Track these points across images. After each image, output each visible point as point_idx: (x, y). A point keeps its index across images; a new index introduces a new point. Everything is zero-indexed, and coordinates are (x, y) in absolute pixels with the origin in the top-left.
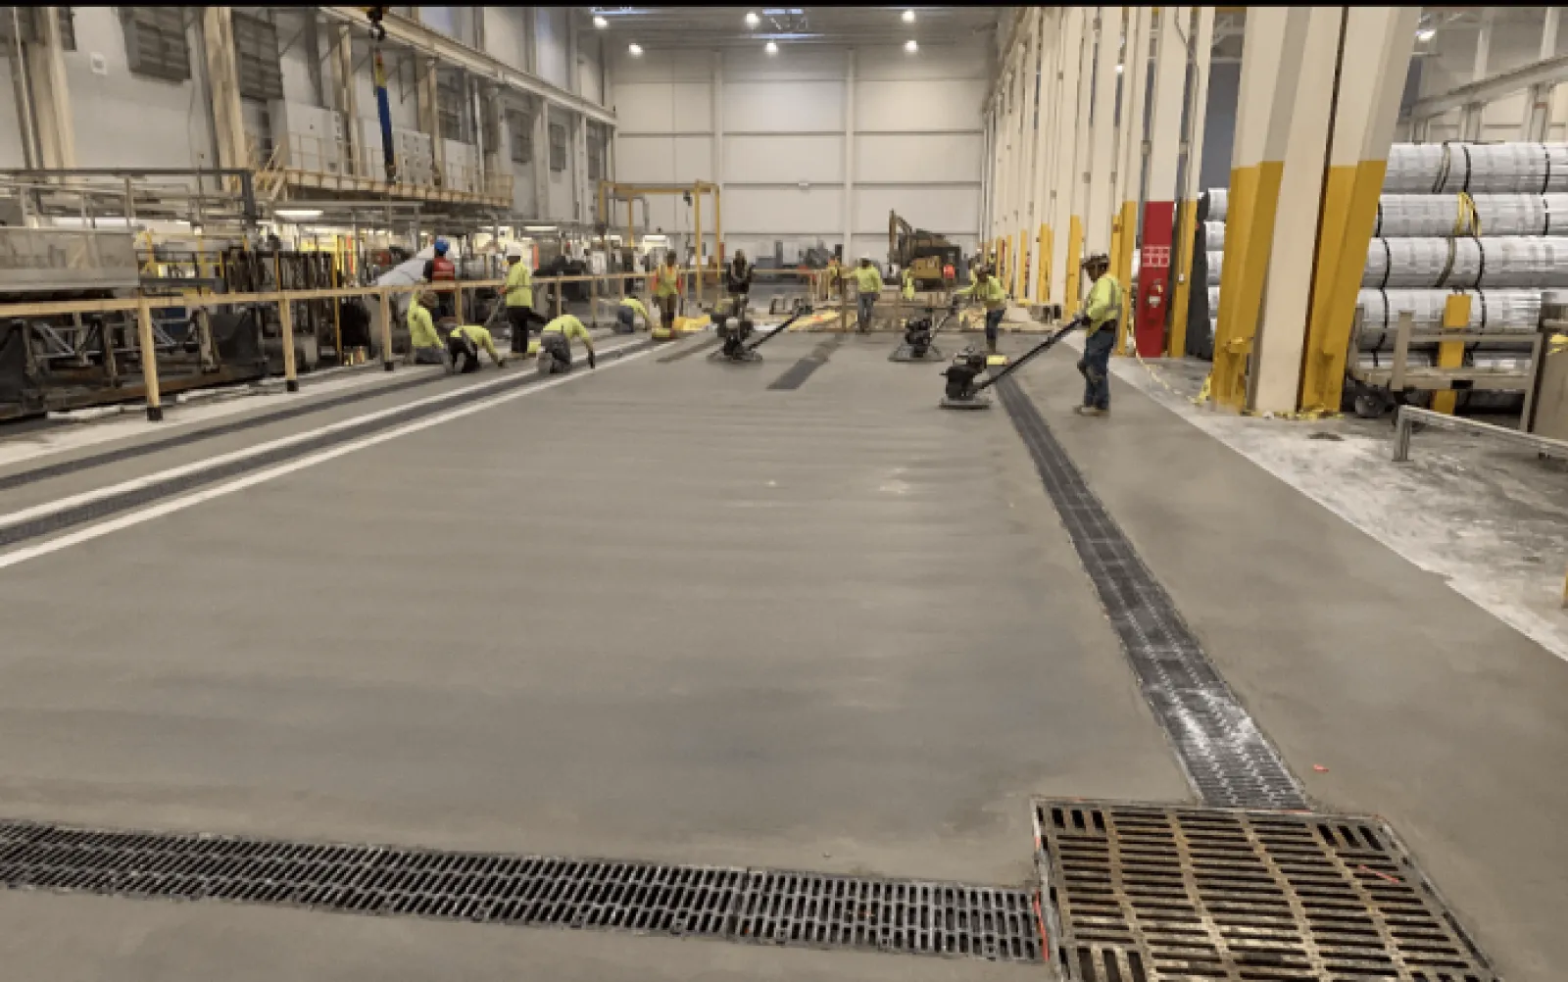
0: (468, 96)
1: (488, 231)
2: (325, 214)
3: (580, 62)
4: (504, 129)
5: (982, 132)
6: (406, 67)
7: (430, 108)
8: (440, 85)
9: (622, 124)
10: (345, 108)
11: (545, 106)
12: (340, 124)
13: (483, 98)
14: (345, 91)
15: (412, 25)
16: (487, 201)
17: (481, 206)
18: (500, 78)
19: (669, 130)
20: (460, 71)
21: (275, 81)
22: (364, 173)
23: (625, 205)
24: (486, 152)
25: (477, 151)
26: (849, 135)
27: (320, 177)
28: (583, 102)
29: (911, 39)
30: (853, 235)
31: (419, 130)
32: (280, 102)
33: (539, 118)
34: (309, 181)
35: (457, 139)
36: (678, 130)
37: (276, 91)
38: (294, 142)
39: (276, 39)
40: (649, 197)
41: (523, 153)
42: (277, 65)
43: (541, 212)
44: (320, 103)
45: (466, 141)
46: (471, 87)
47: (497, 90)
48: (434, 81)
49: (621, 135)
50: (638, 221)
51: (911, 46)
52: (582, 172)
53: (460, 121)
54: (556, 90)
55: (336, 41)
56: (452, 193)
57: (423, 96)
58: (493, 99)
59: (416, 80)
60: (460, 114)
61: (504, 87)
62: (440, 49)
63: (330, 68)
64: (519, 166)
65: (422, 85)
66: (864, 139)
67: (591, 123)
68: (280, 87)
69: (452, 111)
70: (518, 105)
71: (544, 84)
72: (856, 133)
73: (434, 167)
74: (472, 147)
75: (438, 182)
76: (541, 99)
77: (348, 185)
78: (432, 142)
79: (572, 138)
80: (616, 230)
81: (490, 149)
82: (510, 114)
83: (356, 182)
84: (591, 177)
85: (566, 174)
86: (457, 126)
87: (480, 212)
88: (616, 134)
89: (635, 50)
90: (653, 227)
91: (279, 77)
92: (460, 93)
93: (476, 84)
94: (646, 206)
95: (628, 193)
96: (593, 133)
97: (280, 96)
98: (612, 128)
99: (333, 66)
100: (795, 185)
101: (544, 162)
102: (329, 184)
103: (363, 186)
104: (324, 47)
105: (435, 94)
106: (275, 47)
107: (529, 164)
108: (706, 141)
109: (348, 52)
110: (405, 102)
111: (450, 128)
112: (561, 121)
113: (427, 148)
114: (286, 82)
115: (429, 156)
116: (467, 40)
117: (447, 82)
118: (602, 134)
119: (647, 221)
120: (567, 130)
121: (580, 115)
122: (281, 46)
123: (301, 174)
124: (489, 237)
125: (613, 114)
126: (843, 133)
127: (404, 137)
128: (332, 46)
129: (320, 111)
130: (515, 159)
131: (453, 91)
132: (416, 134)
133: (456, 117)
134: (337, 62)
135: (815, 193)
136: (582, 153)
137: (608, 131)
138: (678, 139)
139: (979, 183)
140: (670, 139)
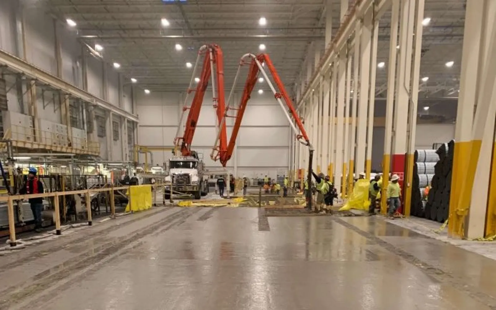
0: (81, 110)
1: (92, 166)
2: (32, 159)
3: (124, 96)
4: (95, 123)
5: (289, 126)
6: (57, 98)
7: (66, 115)
8: (70, 105)
9: (141, 122)
10: (33, 115)
11: (111, 113)
12: (31, 121)
13: (87, 111)
14: (33, 107)
15: (59, 80)
16: (90, 153)
17: (88, 155)
18: (94, 103)
19: (160, 124)
20: (78, 100)
21: (4, 103)
22: (41, 141)
23: (144, 155)
24: (88, 133)
25: (85, 132)
27: (25, 143)
28: (126, 112)
29: (261, 89)
30: (238, 167)
31: (61, 123)
32: (7, 112)
33: (108, 119)
34: (20, 145)
35: (77, 127)
36: (165, 124)
37: (5, 107)
38: (13, 129)
39: (5, 86)
40: (153, 152)
41: (102, 134)
42: (5, 96)
43: (109, 158)
44: (22, 112)
45: (80, 128)
46: (82, 106)
47: (92, 107)
48: (68, 104)
49: (140, 126)
50: (149, 162)
51: (261, 92)
52: (125, 141)
53: (78, 119)
54: (115, 107)
55: (29, 87)
56: (76, 149)
57: (63, 110)
58: (91, 111)
59: (60, 103)
60: (78, 117)
61: (95, 106)
62: (71, 91)
63: (27, 98)
64: (101, 139)
65: (63, 106)
67: (129, 121)
68: (6, 105)
69: (74, 116)
70: (100, 113)
71: (110, 105)
73: (68, 140)
74: (83, 131)
75: (70, 145)
76: (109, 111)
77: (36, 147)
78: (67, 129)
79: (121, 128)
80: (140, 165)
81: (90, 131)
82: (97, 117)
83: (39, 145)
84: (129, 143)
85: (118, 142)
86: (77, 122)
87: (89, 158)
88: (138, 125)
89: (147, 91)
90: (155, 164)
91: (6, 101)
92: (77, 108)
93: (84, 104)
94: (151, 155)
95: (145, 149)
96: (129, 124)
97: (7, 109)
98: (137, 123)
99: (28, 97)
101: (110, 137)
102: (28, 146)
103: (42, 147)
104: (24, 89)
105: (68, 109)
106: (5, 89)
107: (105, 138)
109: (34, 91)
110: (56, 112)
111: (74, 123)
112: (118, 121)
113: (66, 131)
114: (9, 103)
115: (66, 134)
116: (80, 87)
117: (72, 104)
118: (133, 125)
119: (152, 161)
120: (119, 125)
121: (124, 118)
122: (7, 89)
123: (17, 142)
124: (93, 168)
125: (137, 118)
127: (57, 126)
128: (28, 89)
129: (23, 116)
130: (99, 136)
131: (75, 108)
132: (61, 125)
133: (76, 118)
134: (30, 95)
136: (125, 134)
137: (135, 124)
138: (164, 128)
139: (288, 147)
140: (161, 128)
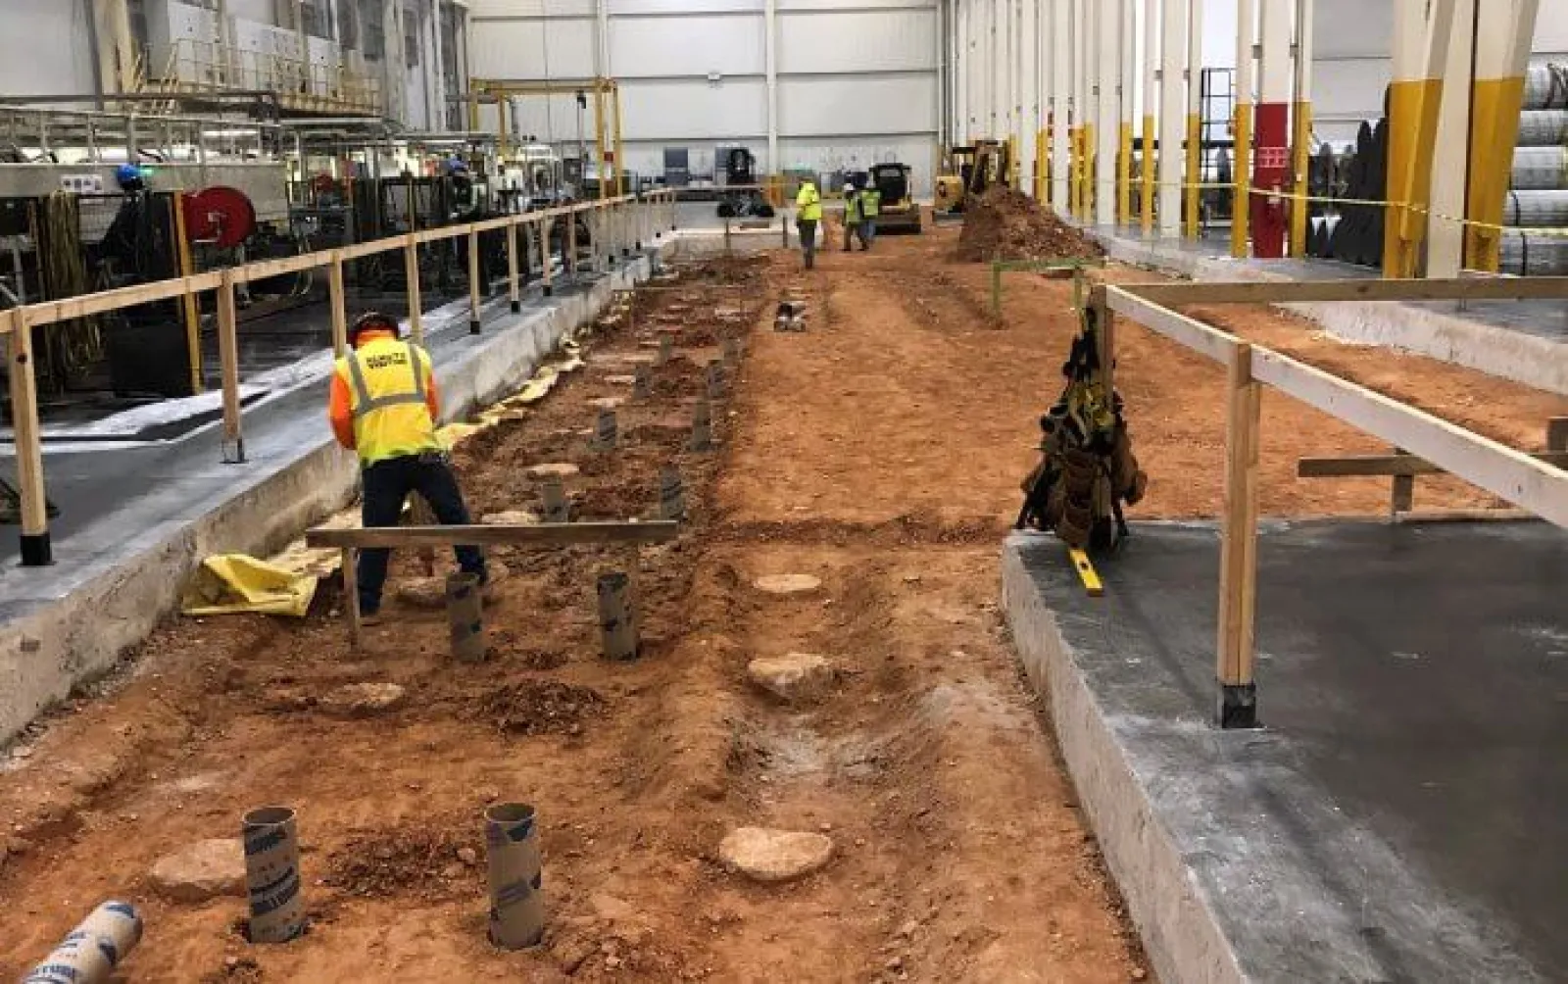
4: (359, 18)
5: (934, 8)
9: (476, 6)
12: (217, 24)
19: (537, 11)
22: (234, 79)
23: (495, 107)
24: (343, 48)
25: (335, 47)
26: (770, 15)
30: (779, 138)
31: (277, 25)
32: (160, 1)
35: (315, 33)
36: (548, 12)
40: (517, 98)
41: (375, 53)
45: (324, 36)
49: (474, 20)
50: (509, 130)
52: (434, 68)
53: (317, 12)
56: (317, 100)
60: (315, 4)
64: (372, 64)
66: (786, 18)
67: (442, 7)
69: (309, 2)
72: (777, 12)
73: (301, 73)
74: (330, 43)
75: (302, 87)
78: (295, 40)
79: (423, 28)
84: (444, 75)
85: (417, 71)
86: (315, 20)
88: (467, 17)
90: (525, 135)
94: (513, 109)
95: (496, 91)
96: (444, 16)
98: (462, 11)
100: (703, 78)
101: (398, 58)
107: (382, 61)
108: (586, 24)
111: (310, 22)
112: (412, 6)
119: (515, 127)
120: (419, 20)
126: (761, 13)
127: (269, 34)
129: (197, 11)
130: (369, 57)
132: (276, 28)
135: (728, 87)
136: (434, 44)
137: (458, 14)
138: (548, 23)
139: (935, 71)
140: (539, 24)
